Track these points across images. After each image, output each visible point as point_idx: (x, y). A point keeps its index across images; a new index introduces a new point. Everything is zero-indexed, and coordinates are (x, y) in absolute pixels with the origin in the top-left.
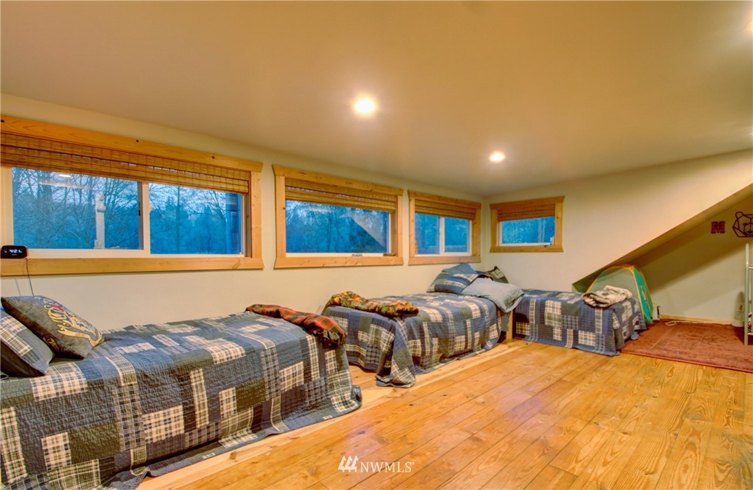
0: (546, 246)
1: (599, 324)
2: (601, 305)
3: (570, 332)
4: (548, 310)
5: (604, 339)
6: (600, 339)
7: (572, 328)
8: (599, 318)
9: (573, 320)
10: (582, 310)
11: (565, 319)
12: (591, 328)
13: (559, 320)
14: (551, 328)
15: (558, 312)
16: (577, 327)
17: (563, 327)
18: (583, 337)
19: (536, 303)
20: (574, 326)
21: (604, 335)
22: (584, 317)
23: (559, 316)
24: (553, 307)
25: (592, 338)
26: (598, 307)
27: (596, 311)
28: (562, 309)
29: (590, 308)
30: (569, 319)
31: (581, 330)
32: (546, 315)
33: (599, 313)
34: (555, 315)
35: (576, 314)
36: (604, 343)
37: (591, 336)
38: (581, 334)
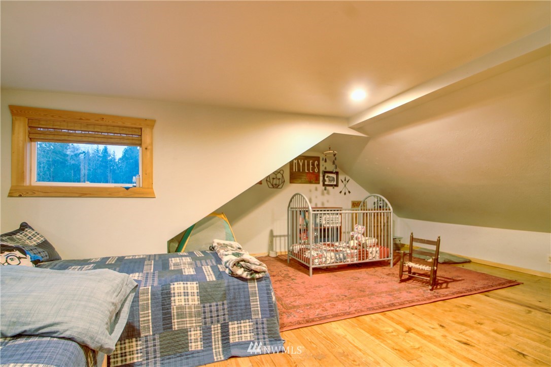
0: (127, 188)
1: (256, 304)
2: (257, 276)
3: (216, 329)
4: (177, 302)
5: (265, 326)
6: (260, 326)
7: (218, 322)
8: (254, 294)
9: (220, 307)
10: (232, 288)
11: (207, 309)
12: (246, 314)
13: (198, 314)
14: (184, 332)
15: (195, 301)
16: (227, 316)
17: (205, 323)
18: (236, 330)
19: (153, 295)
20: (221, 318)
21: (265, 319)
22: (234, 298)
23: (198, 307)
24: (186, 294)
25: (248, 329)
26: (253, 279)
27: (250, 285)
28: (199, 294)
29: (241, 282)
30: (214, 308)
31: (232, 320)
32: (174, 311)
33: (253, 287)
34: (190, 308)
35: (224, 297)
36: (266, 331)
37: (246, 325)
38: (233, 327)
